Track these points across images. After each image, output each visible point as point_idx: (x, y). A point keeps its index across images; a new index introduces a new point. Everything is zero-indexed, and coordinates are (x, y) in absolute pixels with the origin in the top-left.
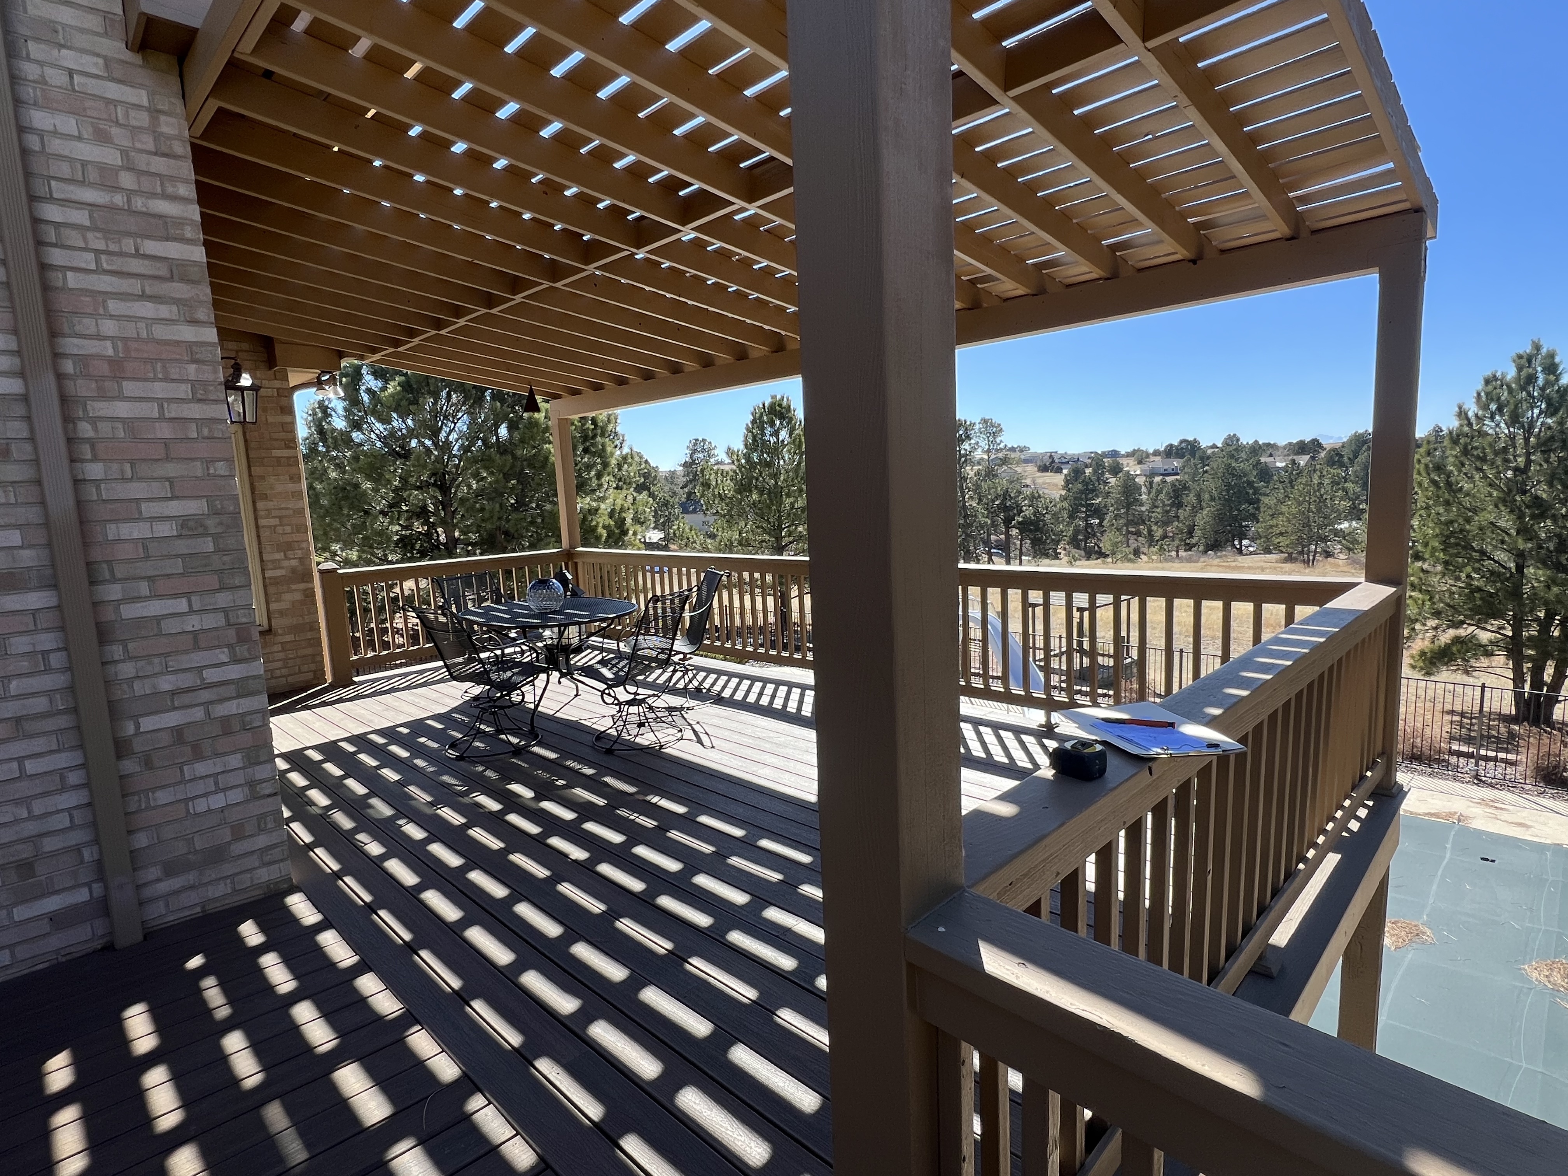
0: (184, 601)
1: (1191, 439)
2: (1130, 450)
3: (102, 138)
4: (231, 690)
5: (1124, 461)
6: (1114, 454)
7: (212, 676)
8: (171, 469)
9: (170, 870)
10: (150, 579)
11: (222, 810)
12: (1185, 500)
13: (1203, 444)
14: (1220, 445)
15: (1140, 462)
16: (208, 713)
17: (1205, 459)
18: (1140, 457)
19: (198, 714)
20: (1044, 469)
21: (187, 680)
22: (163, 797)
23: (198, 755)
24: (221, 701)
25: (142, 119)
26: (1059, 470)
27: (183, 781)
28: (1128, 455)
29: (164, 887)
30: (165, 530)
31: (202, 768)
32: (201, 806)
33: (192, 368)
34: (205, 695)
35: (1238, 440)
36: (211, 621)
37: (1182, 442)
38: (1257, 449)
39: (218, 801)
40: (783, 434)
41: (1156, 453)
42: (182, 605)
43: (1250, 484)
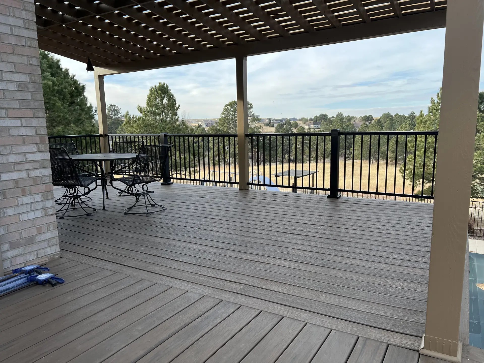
0: (19, 121)
1: (324, 114)
2: (300, 118)
4: (37, 165)
5: (299, 123)
6: (294, 119)
7: (30, 157)
8: (15, 59)
9: (13, 246)
10: (6, 109)
11: (33, 220)
13: (329, 116)
14: (335, 117)
15: (305, 123)
16: (28, 175)
17: (330, 122)
18: (305, 121)
19: (24, 175)
20: (267, 125)
21: (20, 158)
22: (10, 212)
23: (24, 193)
24: (34, 169)
26: (273, 126)
27: (18, 205)
28: (300, 120)
29: (10, 254)
30: (12, 87)
31: (26, 200)
32: (25, 217)
33: (24, 13)
34: (27, 166)
35: (342, 115)
36: (30, 132)
37: (321, 115)
38: (350, 119)
39: (31, 216)
40: (165, 101)
41: (311, 119)
42: (18, 123)
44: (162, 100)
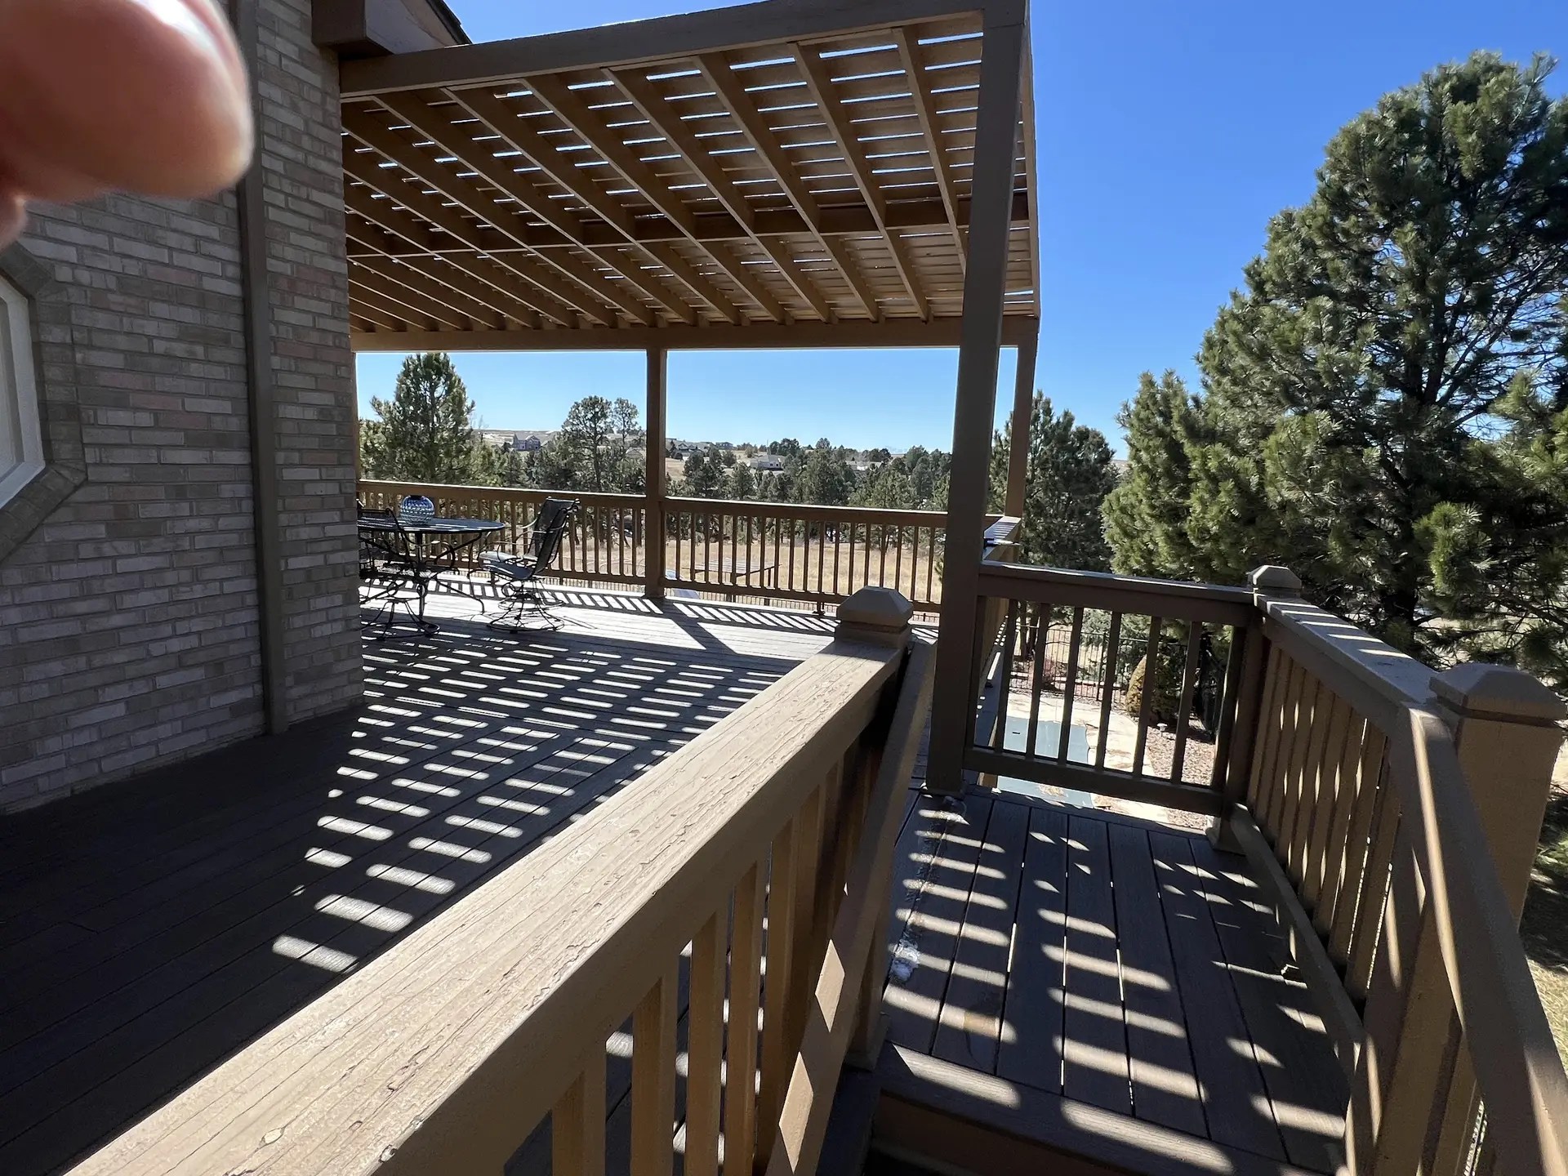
0: (317, 470)
1: (792, 439)
2: (741, 444)
3: (294, 108)
4: (338, 544)
5: (736, 453)
6: (727, 446)
7: (331, 531)
8: (315, 368)
9: (300, 679)
10: (299, 450)
11: (329, 637)
12: (789, 492)
13: (802, 444)
14: (814, 447)
15: (750, 456)
16: (326, 560)
17: (804, 458)
18: (750, 450)
19: (319, 560)
21: (314, 533)
22: (298, 622)
23: (319, 594)
24: (334, 551)
25: (316, 97)
26: (679, 457)
27: (310, 612)
28: (739, 448)
29: (295, 692)
30: (311, 414)
31: (321, 603)
32: (318, 632)
33: (333, 291)
34: (325, 546)
35: (828, 444)
36: (332, 489)
37: (784, 441)
38: (843, 453)
39: (327, 630)
41: (763, 449)
42: (314, 474)
43: (840, 482)
44: (433, 389)
